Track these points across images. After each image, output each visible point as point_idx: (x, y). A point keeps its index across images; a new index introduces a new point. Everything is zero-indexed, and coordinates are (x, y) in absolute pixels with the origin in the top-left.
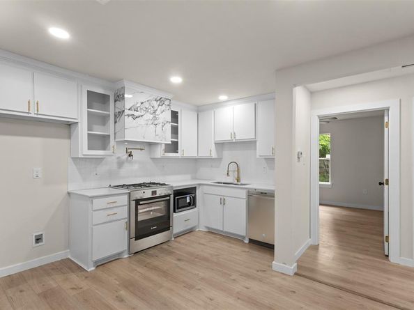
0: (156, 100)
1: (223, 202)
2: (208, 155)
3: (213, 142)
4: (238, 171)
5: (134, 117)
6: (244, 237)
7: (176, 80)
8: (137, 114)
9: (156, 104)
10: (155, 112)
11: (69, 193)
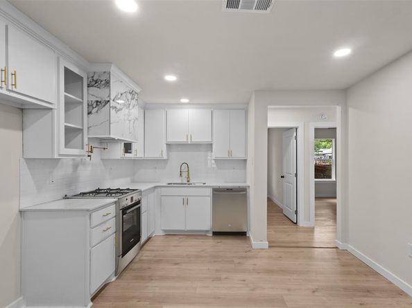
0: (129, 93)
1: (186, 202)
2: (159, 156)
4: (188, 171)
5: (117, 111)
6: (207, 231)
7: (171, 78)
8: (118, 106)
9: (129, 97)
10: (129, 106)
11: (21, 212)
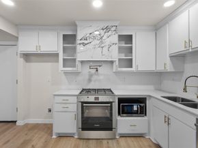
0: (102, 29)
1: (167, 121)
2: (163, 68)
3: (168, 55)
5: (84, 44)
8: (86, 42)
9: (102, 32)
10: (101, 38)
